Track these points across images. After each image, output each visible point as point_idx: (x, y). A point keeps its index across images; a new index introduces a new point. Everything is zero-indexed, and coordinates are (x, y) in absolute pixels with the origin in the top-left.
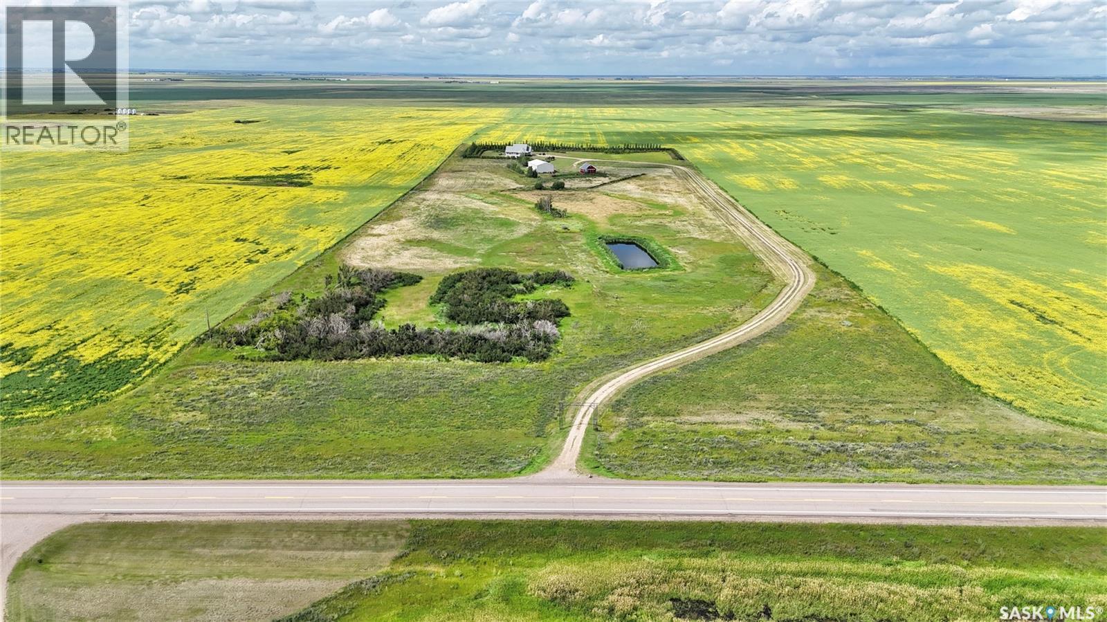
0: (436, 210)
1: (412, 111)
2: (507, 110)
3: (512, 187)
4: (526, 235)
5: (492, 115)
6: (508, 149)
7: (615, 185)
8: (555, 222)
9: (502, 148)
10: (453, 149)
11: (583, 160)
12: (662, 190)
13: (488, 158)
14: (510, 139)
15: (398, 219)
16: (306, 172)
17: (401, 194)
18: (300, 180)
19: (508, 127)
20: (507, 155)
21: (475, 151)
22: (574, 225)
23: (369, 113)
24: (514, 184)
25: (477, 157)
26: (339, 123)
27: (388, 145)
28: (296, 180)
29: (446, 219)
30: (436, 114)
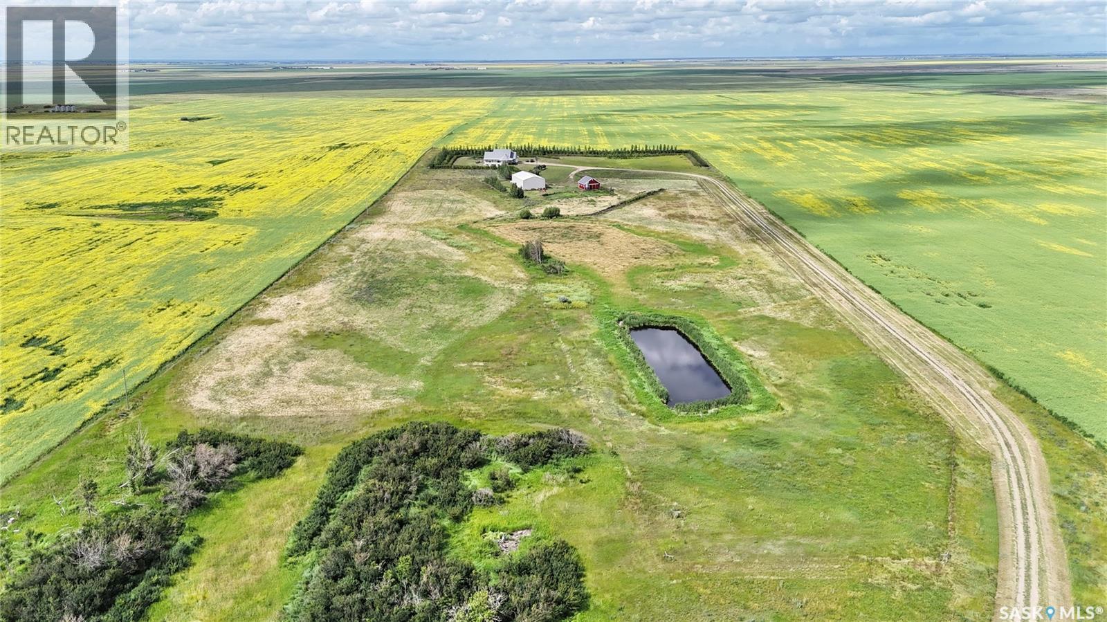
0: (375, 261)
1: (387, 103)
2: (493, 100)
3: (489, 215)
4: (504, 316)
5: (475, 107)
6: (487, 155)
7: (626, 208)
8: (548, 286)
9: (479, 154)
10: (419, 156)
11: (581, 168)
12: (692, 217)
13: (462, 168)
14: (490, 141)
15: (312, 283)
16: (219, 195)
17: (333, 232)
18: (203, 210)
19: (490, 122)
20: (485, 164)
21: (445, 159)
22: (578, 292)
23: (338, 106)
24: (492, 209)
25: (448, 167)
26: (300, 119)
27: (340, 151)
28: (198, 209)
29: (384, 281)
30: (413, 106)
